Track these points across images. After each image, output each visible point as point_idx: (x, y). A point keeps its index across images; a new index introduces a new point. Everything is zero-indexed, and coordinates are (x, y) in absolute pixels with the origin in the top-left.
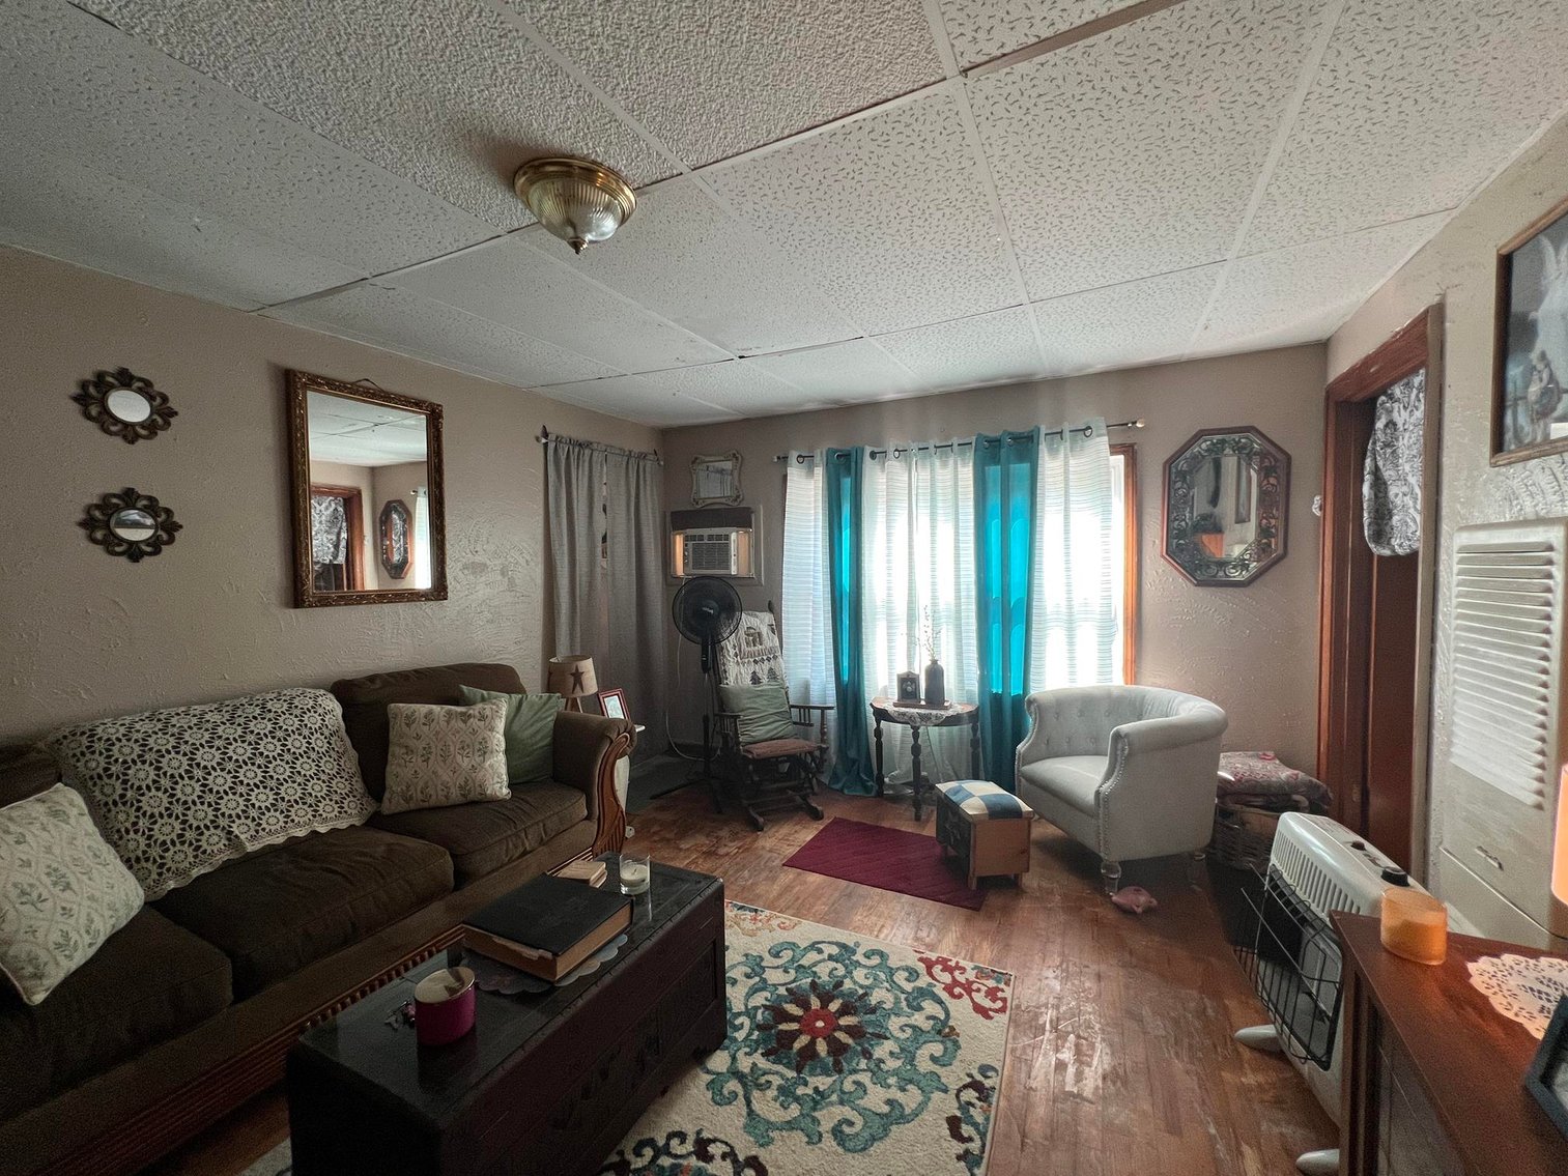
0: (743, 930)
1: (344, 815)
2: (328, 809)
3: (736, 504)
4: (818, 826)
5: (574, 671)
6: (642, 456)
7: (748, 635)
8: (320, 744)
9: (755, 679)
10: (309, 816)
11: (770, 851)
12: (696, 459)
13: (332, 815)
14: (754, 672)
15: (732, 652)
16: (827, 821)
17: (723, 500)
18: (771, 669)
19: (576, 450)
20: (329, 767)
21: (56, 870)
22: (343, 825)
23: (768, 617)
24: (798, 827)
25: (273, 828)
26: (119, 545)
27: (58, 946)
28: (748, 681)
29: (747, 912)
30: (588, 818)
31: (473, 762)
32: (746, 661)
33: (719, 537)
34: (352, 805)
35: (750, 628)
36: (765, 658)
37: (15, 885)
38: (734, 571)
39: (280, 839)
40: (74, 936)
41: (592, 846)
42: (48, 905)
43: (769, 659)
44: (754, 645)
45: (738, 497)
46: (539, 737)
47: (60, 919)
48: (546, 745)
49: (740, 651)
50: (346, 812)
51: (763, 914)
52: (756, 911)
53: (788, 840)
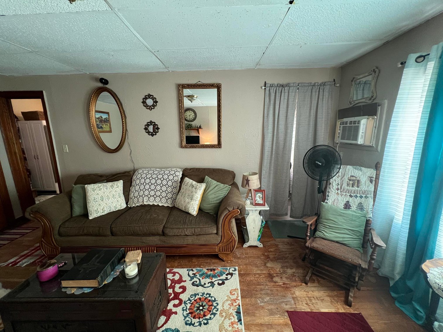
0: (223, 323)
1: (167, 203)
2: (164, 200)
3: (371, 101)
4: (342, 309)
5: (247, 179)
6: (324, 84)
7: (350, 180)
8: (170, 183)
9: (347, 206)
10: (165, 202)
11: (293, 298)
12: (354, 78)
13: (164, 202)
14: (348, 202)
15: (335, 187)
16: (351, 311)
17: (363, 100)
18: (361, 203)
19: (280, 89)
20: (169, 190)
21: (103, 197)
22: (166, 205)
23: (371, 172)
24: (328, 299)
25: (151, 201)
26: (150, 133)
27: (95, 210)
28: (342, 206)
29: (236, 317)
30: (217, 234)
31: (189, 201)
32: (344, 194)
33: (355, 122)
34: (170, 201)
35: (353, 176)
36: (358, 195)
37: (94, 197)
38: (360, 141)
39: (151, 204)
40: (99, 209)
41: (218, 244)
42: (97, 203)
43: (361, 197)
44: (353, 186)
45: (372, 97)
46: (215, 199)
47: (98, 206)
48: (217, 203)
49: (341, 188)
50: (168, 202)
51: (239, 326)
52: (240, 320)
53: (311, 300)
